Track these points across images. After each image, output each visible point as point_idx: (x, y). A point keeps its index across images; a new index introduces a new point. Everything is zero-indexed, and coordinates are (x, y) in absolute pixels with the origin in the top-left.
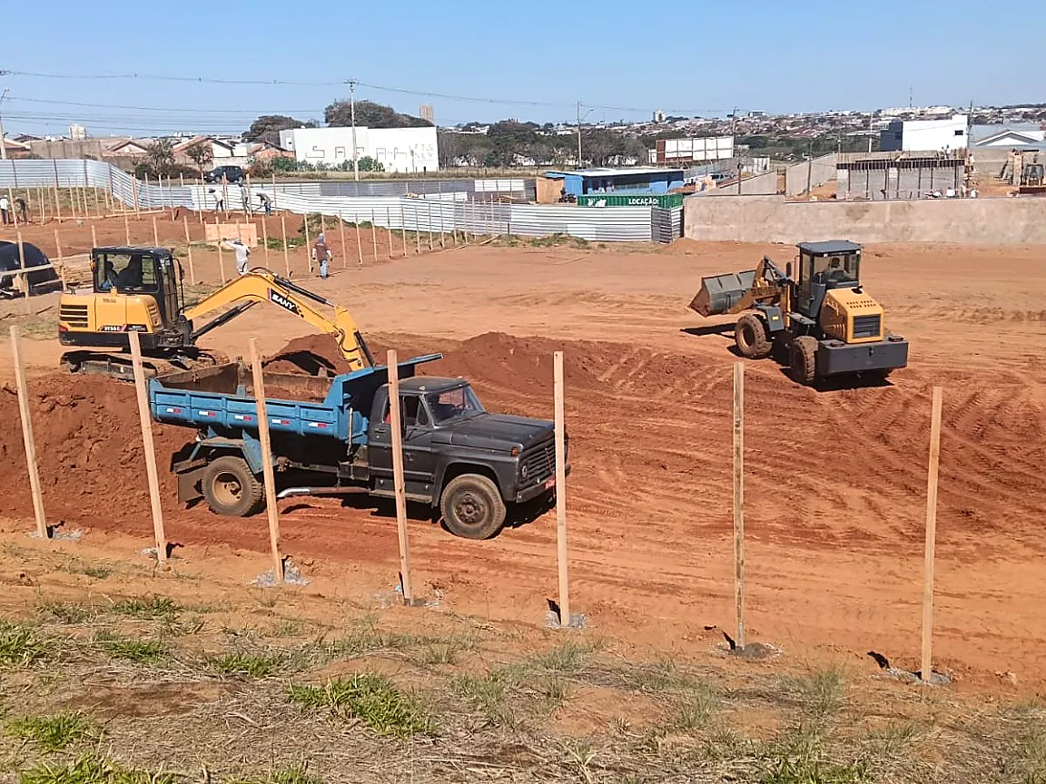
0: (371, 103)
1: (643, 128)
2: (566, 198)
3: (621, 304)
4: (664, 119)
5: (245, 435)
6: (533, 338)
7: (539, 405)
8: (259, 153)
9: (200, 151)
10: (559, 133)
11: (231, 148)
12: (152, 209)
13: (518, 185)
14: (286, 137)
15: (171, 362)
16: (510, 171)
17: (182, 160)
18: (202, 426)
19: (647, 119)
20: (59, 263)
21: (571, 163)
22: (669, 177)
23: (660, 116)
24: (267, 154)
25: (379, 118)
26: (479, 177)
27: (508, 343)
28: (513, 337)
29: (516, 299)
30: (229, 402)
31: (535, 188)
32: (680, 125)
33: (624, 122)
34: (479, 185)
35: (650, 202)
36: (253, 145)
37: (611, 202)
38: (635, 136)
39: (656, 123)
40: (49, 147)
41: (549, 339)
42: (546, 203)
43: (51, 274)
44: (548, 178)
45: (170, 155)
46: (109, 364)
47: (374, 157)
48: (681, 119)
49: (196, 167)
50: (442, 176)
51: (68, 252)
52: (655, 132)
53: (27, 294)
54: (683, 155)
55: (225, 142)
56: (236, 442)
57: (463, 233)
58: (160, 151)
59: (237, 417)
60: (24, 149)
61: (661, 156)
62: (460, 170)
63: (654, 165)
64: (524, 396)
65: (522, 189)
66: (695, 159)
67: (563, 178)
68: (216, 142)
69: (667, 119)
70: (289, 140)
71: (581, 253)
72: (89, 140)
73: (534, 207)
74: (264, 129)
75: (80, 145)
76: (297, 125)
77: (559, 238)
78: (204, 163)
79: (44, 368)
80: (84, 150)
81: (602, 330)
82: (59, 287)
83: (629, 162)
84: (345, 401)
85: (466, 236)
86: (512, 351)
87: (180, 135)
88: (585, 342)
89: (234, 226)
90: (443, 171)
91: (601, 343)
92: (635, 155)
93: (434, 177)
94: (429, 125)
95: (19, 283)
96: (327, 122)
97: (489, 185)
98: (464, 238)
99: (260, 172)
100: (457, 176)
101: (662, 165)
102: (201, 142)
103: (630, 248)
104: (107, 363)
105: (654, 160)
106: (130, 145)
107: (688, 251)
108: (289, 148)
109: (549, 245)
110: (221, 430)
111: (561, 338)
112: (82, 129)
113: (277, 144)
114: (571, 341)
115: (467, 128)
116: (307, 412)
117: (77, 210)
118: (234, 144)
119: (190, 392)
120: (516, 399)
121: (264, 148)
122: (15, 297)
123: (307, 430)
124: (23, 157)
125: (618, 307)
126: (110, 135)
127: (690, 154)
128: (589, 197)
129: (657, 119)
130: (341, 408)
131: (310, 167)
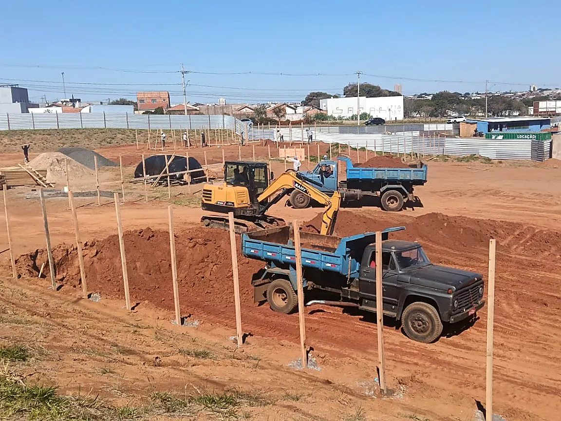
0: (368, 84)
1: (523, 95)
2: (478, 134)
3: (514, 198)
4: (536, 90)
5: (291, 268)
6: (460, 217)
7: (462, 258)
8: (308, 111)
9: (280, 111)
10: (473, 98)
11: (295, 109)
12: (254, 140)
13: (450, 127)
14: (323, 103)
15: (256, 224)
16: (444, 119)
17: (271, 115)
18: (269, 261)
19: (526, 90)
20: (206, 168)
21: (480, 114)
22: (541, 123)
23: (534, 88)
24: (313, 112)
25: (372, 92)
26: (426, 122)
27: (444, 219)
28: (447, 216)
29: (447, 192)
30: (283, 249)
31: (459, 129)
32: (546, 93)
33: (512, 92)
34: (426, 127)
35: (531, 137)
36: (306, 108)
37: (506, 136)
38: (518, 99)
39: (532, 92)
40: (208, 109)
41: (469, 218)
42: (465, 137)
43: (202, 173)
44: (467, 123)
45: (265, 112)
46: (225, 223)
47: (368, 113)
48: (546, 90)
49: (277, 119)
50: (405, 122)
51: (211, 162)
52: (530, 97)
53: (189, 183)
54: (550, 110)
55: (292, 106)
56: (285, 272)
57: (416, 154)
58: (260, 111)
59: (287, 257)
60: (196, 110)
61: (536, 110)
62: (415, 119)
63: (531, 115)
64: (452, 251)
65: (452, 129)
66: (557, 112)
67: (476, 123)
68: (288, 106)
69: (538, 90)
70: (324, 104)
71: (488, 166)
72: (227, 106)
73: (458, 140)
74: (312, 99)
75: (222, 108)
76: (329, 97)
77: (473, 157)
78: (281, 117)
79: (192, 223)
80: (224, 111)
81: (503, 213)
82: (205, 180)
83: (515, 114)
84: (347, 253)
85: (418, 155)
86: (445, 224)
87: (271, 103)
88: (492, 221)
89: (293, 150)
90: (406, 120)
91: (503, 221)
92: (519, 110)
93: (401, 123)
94: (399, 95)
95: (187, 178)
96: (344, 95)
97: (433, 127)
98: (417, 157)
99: (308, 121)
100: (414, 122)
101: (537, 115)
102: (281, 106)
103: (517, 163)
104: (223, 222)
105: (532, 113)
106: (246, 108)
107: (555, 167)
108: (324, 108)
109: (468, 161)
110: (278, 264)
111: (476, 218)
112: (224, 100)
113: (318, 107)
114: (483, 220)
115: (420, 96)
116: (325, 258)
117: (218, 140)
118: (296, 107)
119: (263, 242)
120: (448, 253)
121: (311, 109)
122: (184, 184)
123: (325, 267)
124: (196, 114)
125: (512, 199)
126: (236, 103)
127: (554, 110)
128: (493, 134)
129: (532, 90)
130: (345, 257)
131: (334, 118)
